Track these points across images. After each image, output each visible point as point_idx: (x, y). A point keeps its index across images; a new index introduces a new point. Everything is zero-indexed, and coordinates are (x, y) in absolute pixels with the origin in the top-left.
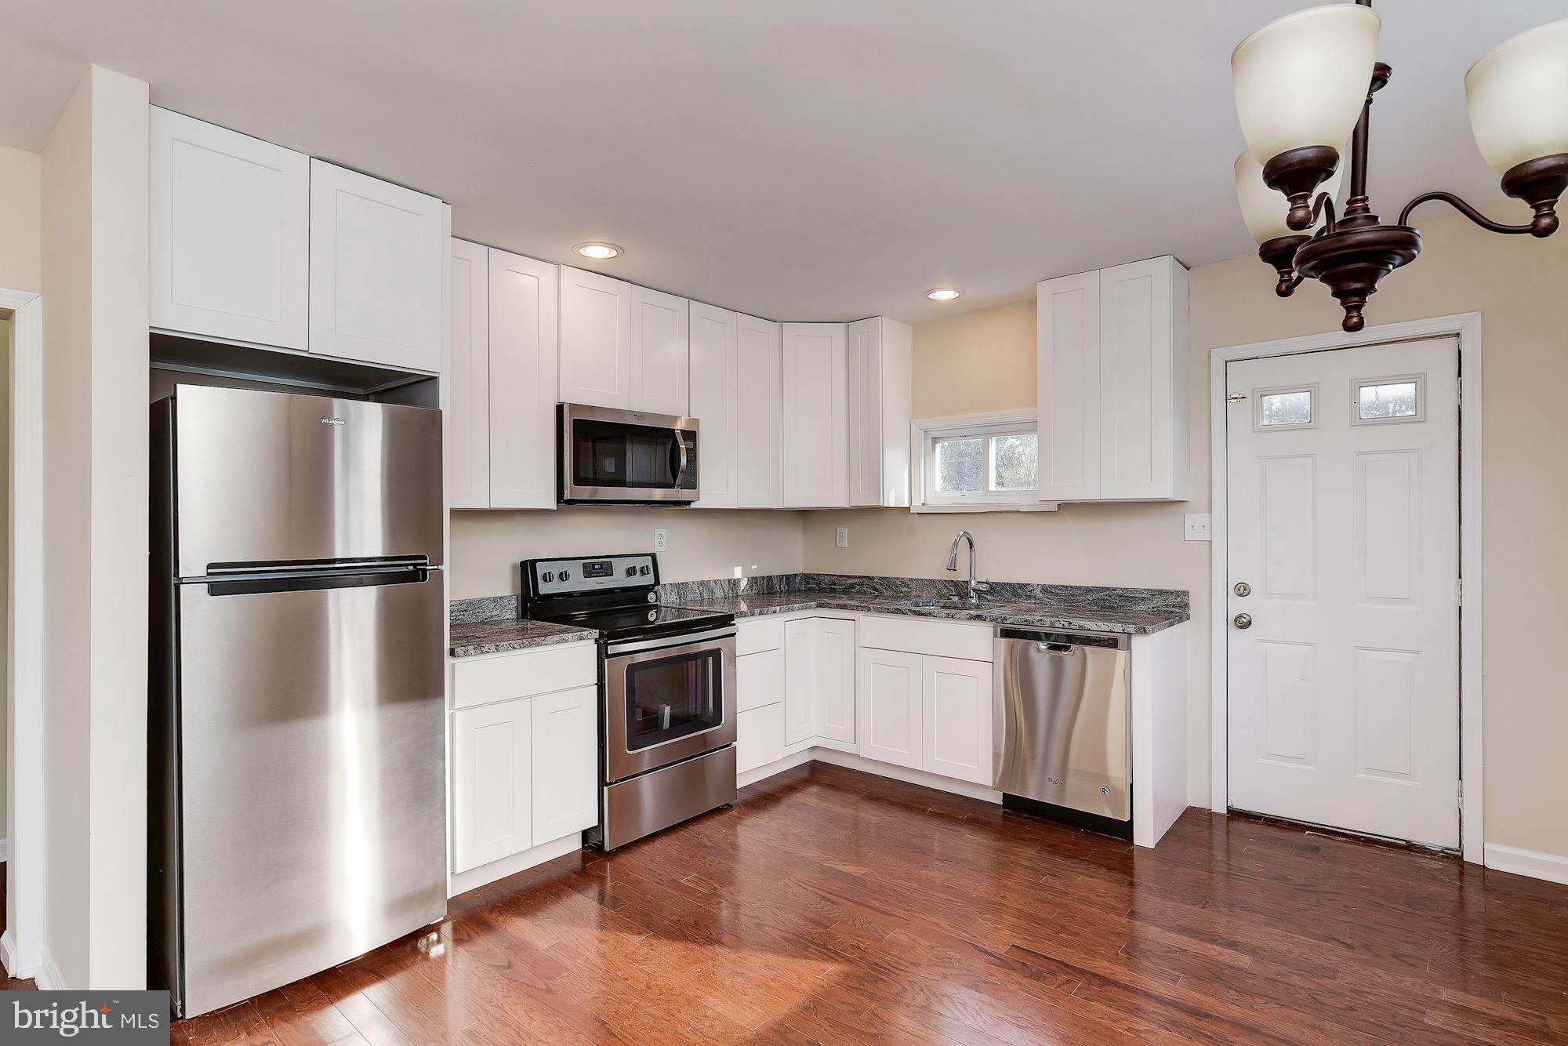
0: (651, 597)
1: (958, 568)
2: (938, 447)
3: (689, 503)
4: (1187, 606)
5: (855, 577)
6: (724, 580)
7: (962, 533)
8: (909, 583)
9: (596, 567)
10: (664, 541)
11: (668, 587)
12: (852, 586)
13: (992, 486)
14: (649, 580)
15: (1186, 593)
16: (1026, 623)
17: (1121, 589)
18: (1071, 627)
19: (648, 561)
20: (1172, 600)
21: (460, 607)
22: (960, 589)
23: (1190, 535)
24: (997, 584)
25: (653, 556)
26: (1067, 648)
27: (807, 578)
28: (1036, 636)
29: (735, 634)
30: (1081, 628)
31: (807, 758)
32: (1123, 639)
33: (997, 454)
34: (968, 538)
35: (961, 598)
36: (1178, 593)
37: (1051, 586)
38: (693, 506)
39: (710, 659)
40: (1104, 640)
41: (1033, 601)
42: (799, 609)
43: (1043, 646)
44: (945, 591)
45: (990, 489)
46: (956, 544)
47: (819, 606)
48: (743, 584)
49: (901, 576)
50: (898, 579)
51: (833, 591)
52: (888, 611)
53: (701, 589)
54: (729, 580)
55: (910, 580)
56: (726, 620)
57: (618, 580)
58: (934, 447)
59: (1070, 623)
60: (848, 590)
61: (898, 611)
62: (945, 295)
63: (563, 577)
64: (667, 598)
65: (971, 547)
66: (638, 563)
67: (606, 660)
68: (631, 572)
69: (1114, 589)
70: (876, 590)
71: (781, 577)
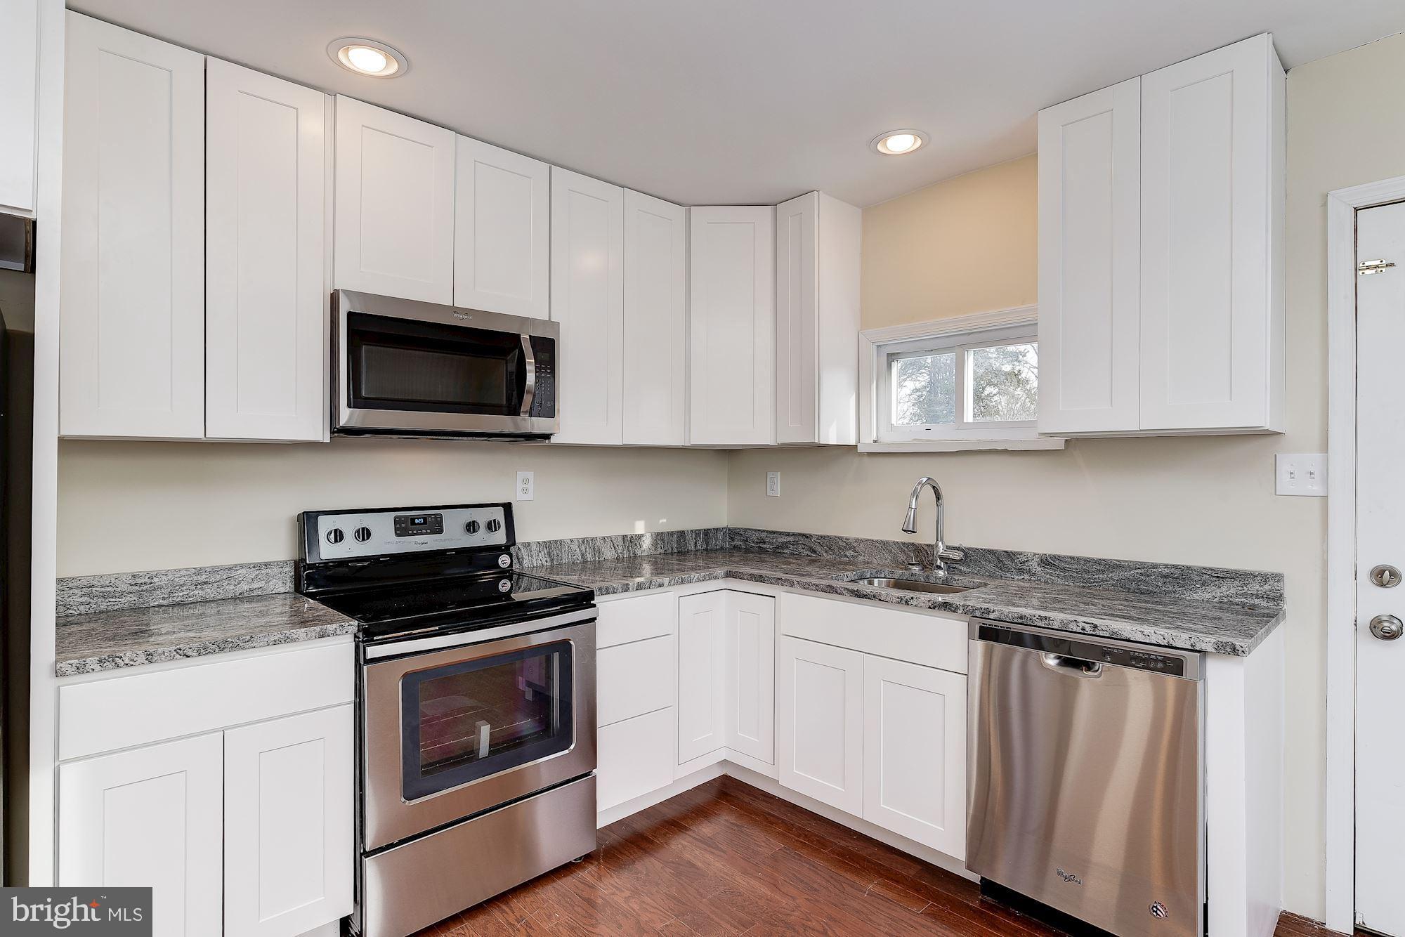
0: (504, 561)
1: (917, 529)
2: (896, 367)
3: (547, 437)
4: (1281, 597)
5: (788, 534)
6: (617, 537)
7: (925, 479)
8: (855, 544)
9: (417, 521)
10: (531, 486)
11: (534, 547)
12: (784, 545)
13: (969, 416)
14: (499, 538)
15: (1278, 578)
16: (1020, 621)
17: (1166, 566)
18: (1098, 632)
19: (499, 515)
20: (1255, 587)
21: (195, 578)
22: (923, 555)
23: (1285, 485)
24: (975, 550)
25: (508, 508)
26: (1089, 667)
27: (732, 533)
28: (1039, 643)
29: (595, 619)
30: (1114, 636)
31: (717, 774)
32: (1191, 659)
33: (975, 372)
34: (934, 487)
35: (924, 568)
36: (1265, 578)
37: (1054, 557)
38: (554, 440)
39: (556, 656)
40: (1156, 660)
41: (1026, 577)
42: (699, 580)
43: (1051, 661)
44: (902, 557)
45: (965, 421)
46: (916, 494)
47: (729, 575)
48: (647, 543)
49: (845, 535)
50: (841, 539)
51: (762, 551)
52: (817, 588)
53: (583, 548)
54: (624, 537)
55: (857, 540)
56: (584, 599)
57: (452, 537)
58: (889, 367)
59: (1096, 626)
60: (778, 551)
61: (831, 590)
62: (900, 144)
63: (364, 534)
64: (531, 561)
65: (938, 498)
66: (482, 517)
67: (365, 667)
68: (471, 527)
69: (1155, 566)
70: (814, 552)
71: (697, 533)
